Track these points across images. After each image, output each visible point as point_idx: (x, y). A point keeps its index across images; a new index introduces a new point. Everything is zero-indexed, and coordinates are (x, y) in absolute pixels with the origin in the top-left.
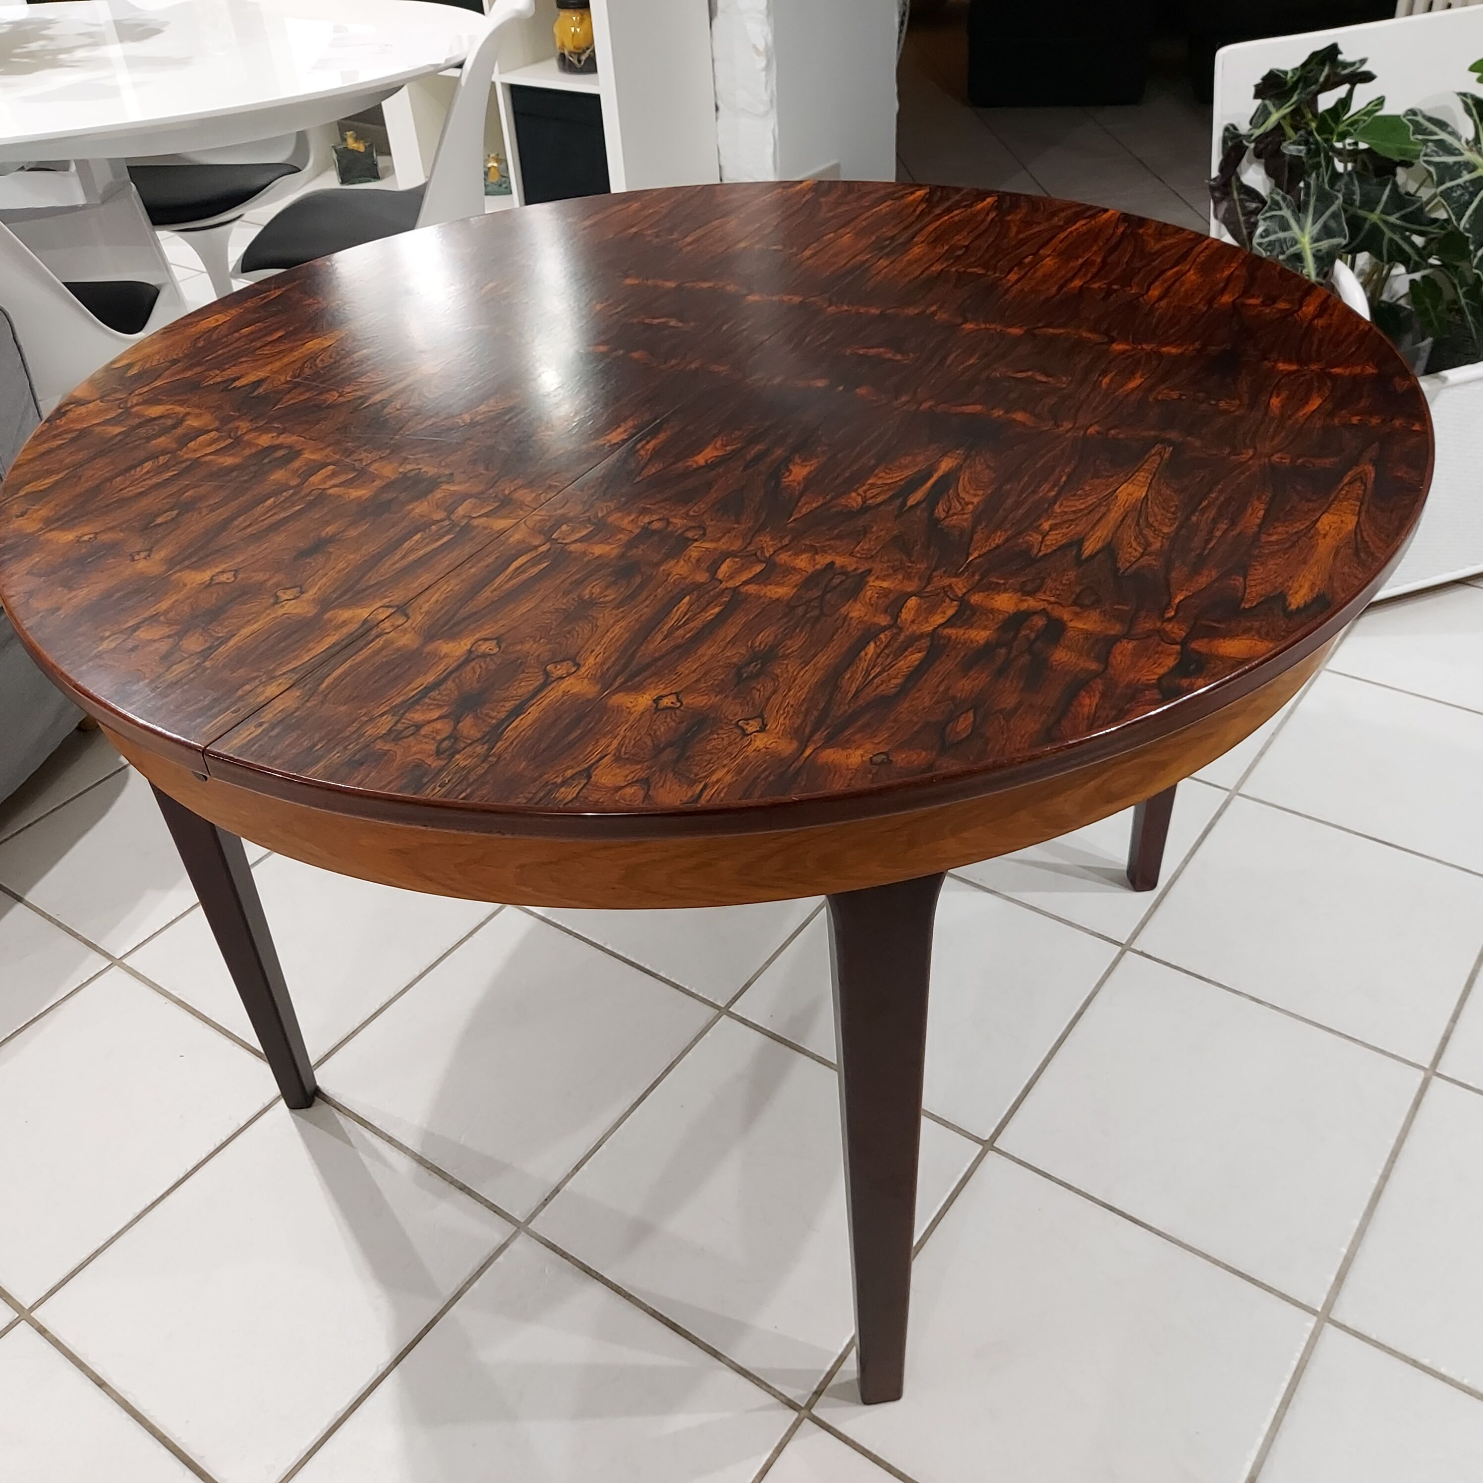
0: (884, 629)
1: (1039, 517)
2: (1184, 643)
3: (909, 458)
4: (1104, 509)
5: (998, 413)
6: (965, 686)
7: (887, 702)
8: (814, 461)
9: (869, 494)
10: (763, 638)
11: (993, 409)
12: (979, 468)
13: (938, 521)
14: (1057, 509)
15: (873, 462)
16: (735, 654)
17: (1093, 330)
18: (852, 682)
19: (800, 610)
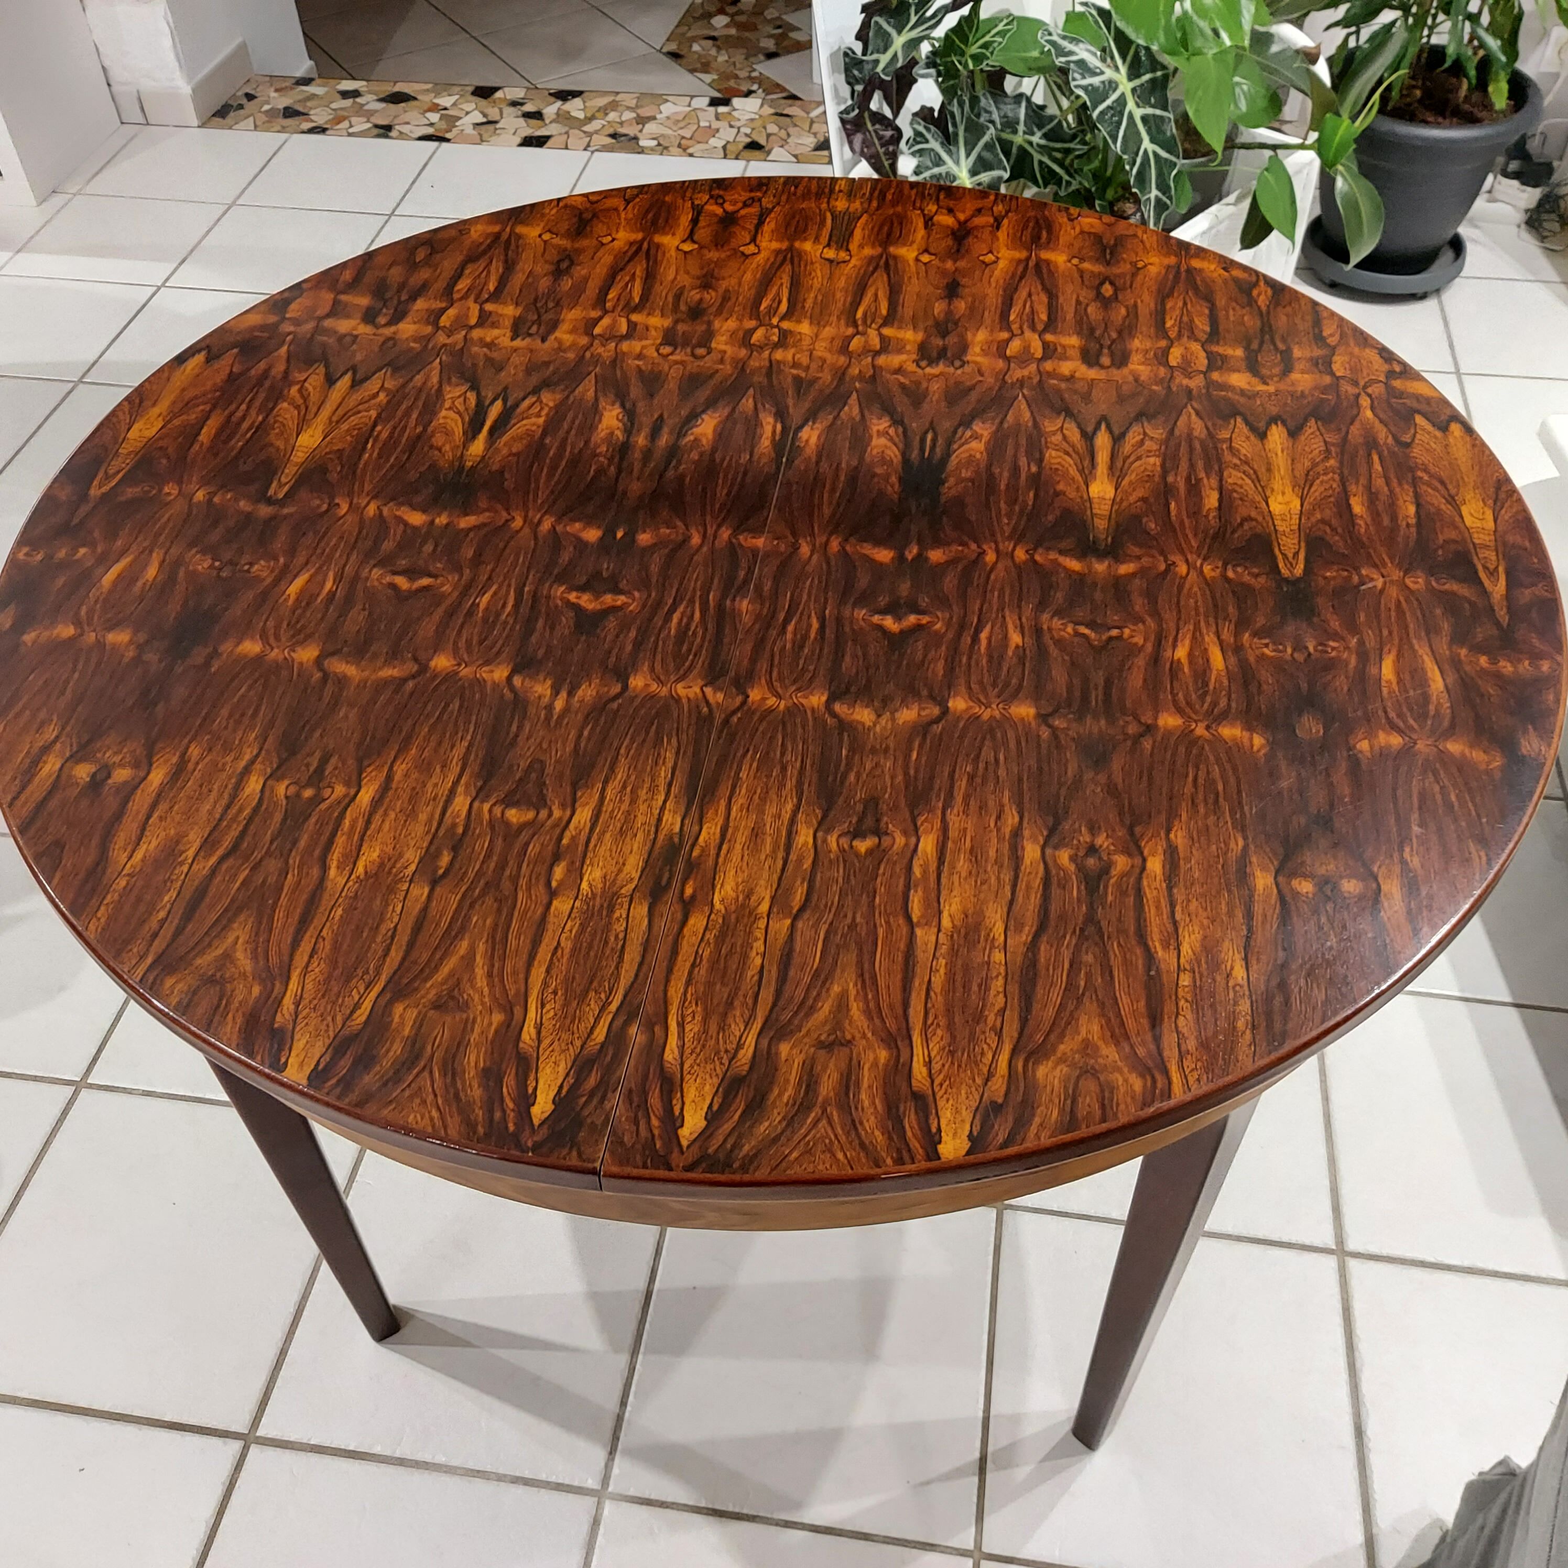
0: (487, 301)
1: (389, 402)
2: (284, 319)
3: (514, 450)
4: (335, 419)
5: (442, 520)
6: (425, 274)
7: (471, 258)
8: (602, 434)
9: (538, 405)
10: (566, 284)
11: (448, 525)
12: (447, 447)
13: (472, 388)
14: (373, 414)
15: (547, 441)
16: (579, 271)
17: (342, 681)
18: (497, 268)
19: (551, 305)
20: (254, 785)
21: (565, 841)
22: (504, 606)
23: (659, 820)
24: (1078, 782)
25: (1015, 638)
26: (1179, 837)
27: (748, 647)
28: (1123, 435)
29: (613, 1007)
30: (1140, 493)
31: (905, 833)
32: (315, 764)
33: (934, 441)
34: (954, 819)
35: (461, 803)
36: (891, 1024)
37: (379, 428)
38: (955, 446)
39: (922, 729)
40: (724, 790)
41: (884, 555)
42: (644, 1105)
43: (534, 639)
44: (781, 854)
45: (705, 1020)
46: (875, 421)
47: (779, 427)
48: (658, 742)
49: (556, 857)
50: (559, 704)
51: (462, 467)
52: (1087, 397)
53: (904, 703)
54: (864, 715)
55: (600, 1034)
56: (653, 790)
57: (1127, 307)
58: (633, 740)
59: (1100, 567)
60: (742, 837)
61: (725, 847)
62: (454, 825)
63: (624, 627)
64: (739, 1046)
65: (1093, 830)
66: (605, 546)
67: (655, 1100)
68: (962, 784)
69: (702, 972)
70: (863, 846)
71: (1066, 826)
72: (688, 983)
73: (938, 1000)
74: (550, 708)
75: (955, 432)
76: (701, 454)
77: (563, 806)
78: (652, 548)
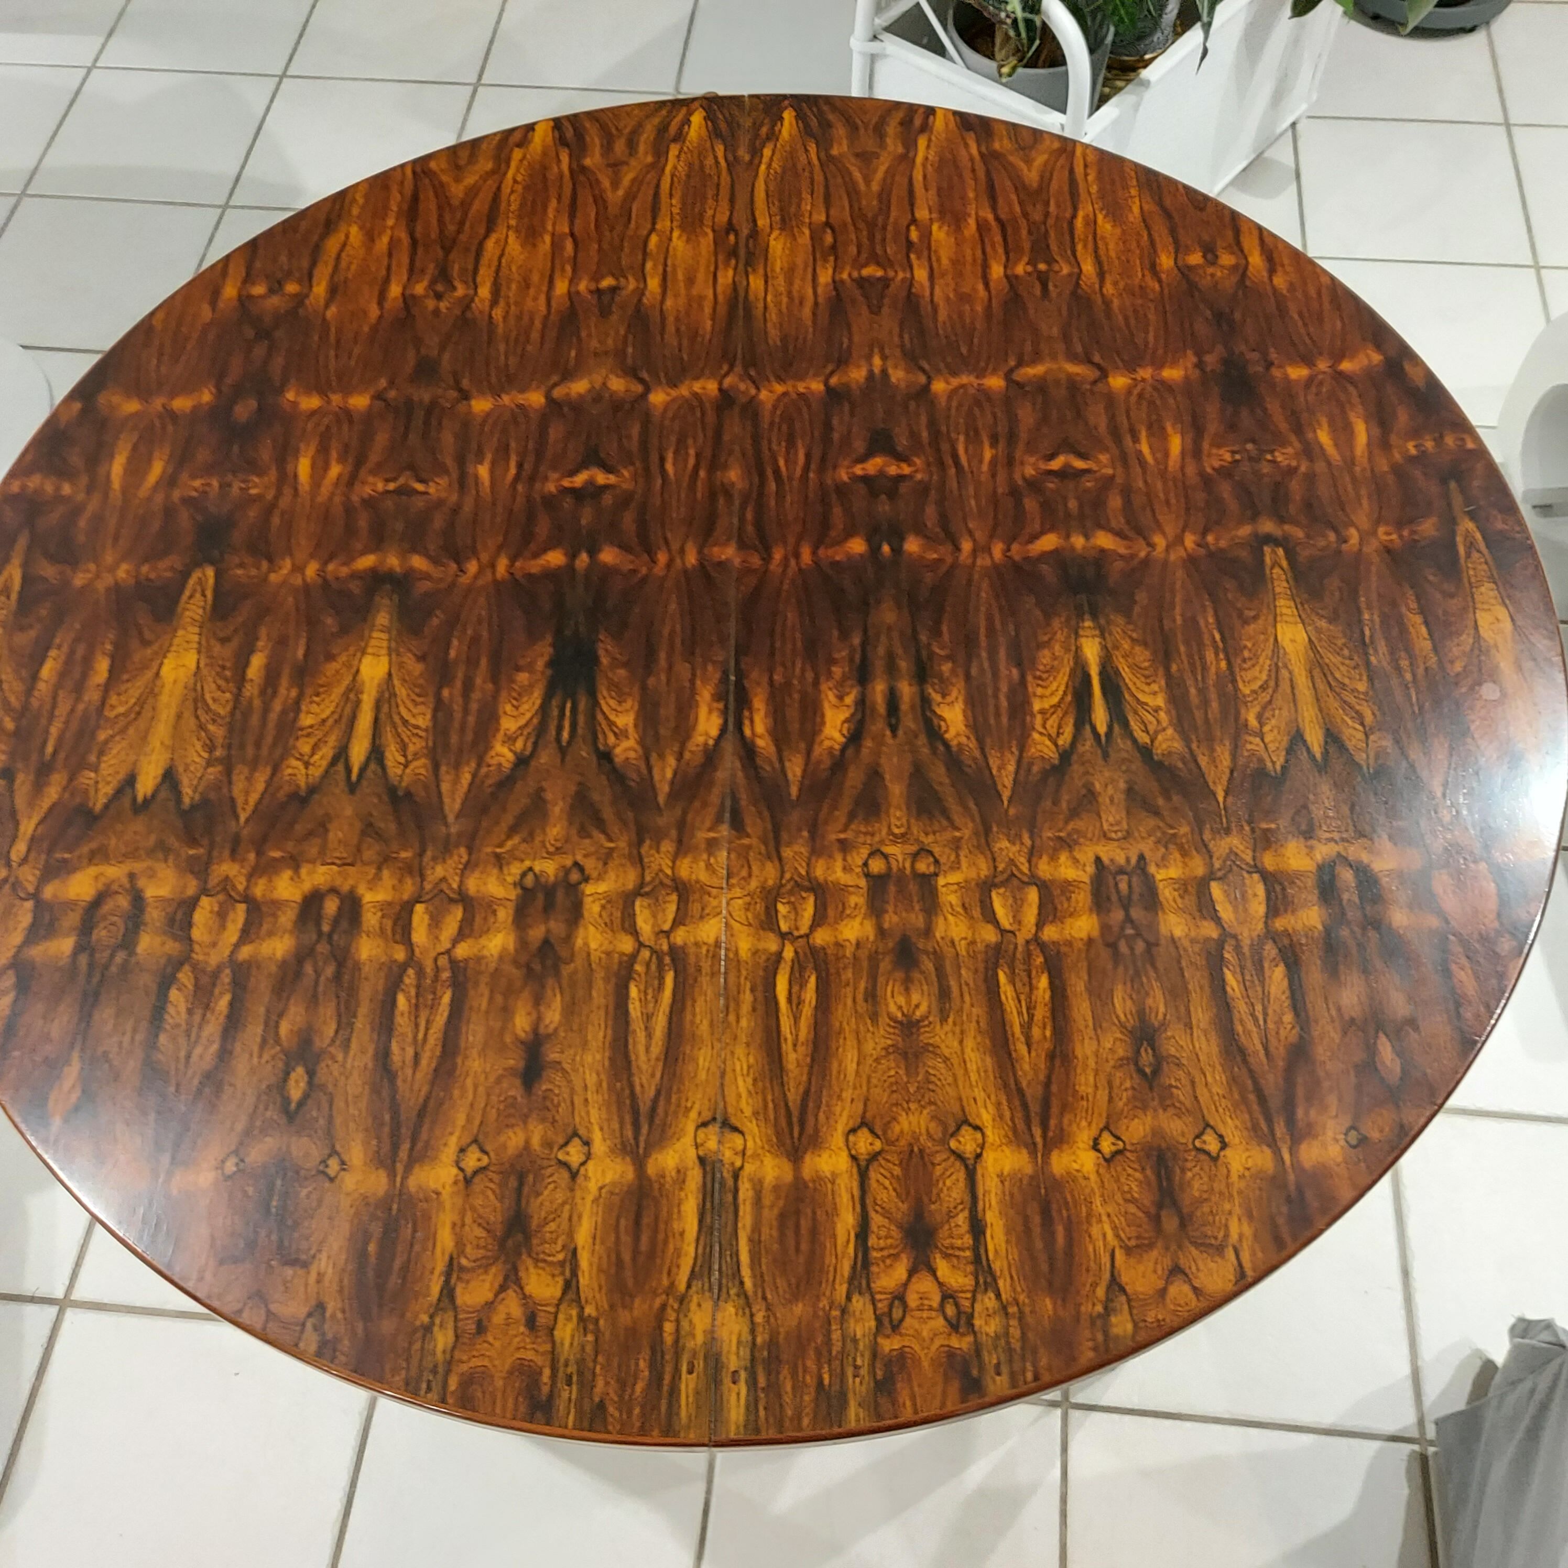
0: (1221, 944)
1: (1238, 711)
3: (1047, 653)
5: (1079, 541)
7: (1301, 1054)
8: (955, 692)
9: (1050, 730)
10: (1122, 1006)
11: (1069, 536)
12: (1126, 646)
13: (1148, 749)
14: (1243, 689)
15: (1014, 672)
16: (1116, 1043)
17: (1072, 357)
19: (1123, 947)
20: (1088, 267)
23: (766, 282)
24: (442, 348)
25: (483, 471)
26: (374, 312)
27: (726, 437)
28: (334, 762)
29: (763, 167)
30: (333, 666)
31: (578, 293)
32: (1051, 287)
33: (560, 729)
34: (543, 308)
35: (921, 274)
36: (582, 178)
37: (1223, 664)
38: (535, 721)
39: (567, 375)
40: (722, 310)
41: (608, 556)
42: (729, 124)
43: (924, 419)
44: (669, 269)
45: (702, 167)
46: (632, 755)
47: (747, 732)
48: (784, 338)
49: (834, 247)
50: (877, 361)
51: (1094, 617)
52: (369, 829)
53: (581, 396)
54: (617, 384)
55: (767, 152)
56: (778, 304)
58: (805, 339)
59: (393, 562)
60: (701, 276)
61: (712, 269)
62: (919, 258)
63: (846, 440)
64: (678, 157)
65: (436, 312)
66: (897, 536)
67: (723, 126)
68: (535, 335)
69: (710, 193)
71: (457, 312)
72: (718, 185)
73: (553, 192)
74: (884, 358)
75: (535, 744)
76: (829, 675)
77: (842, 281)
78: (849, 534)
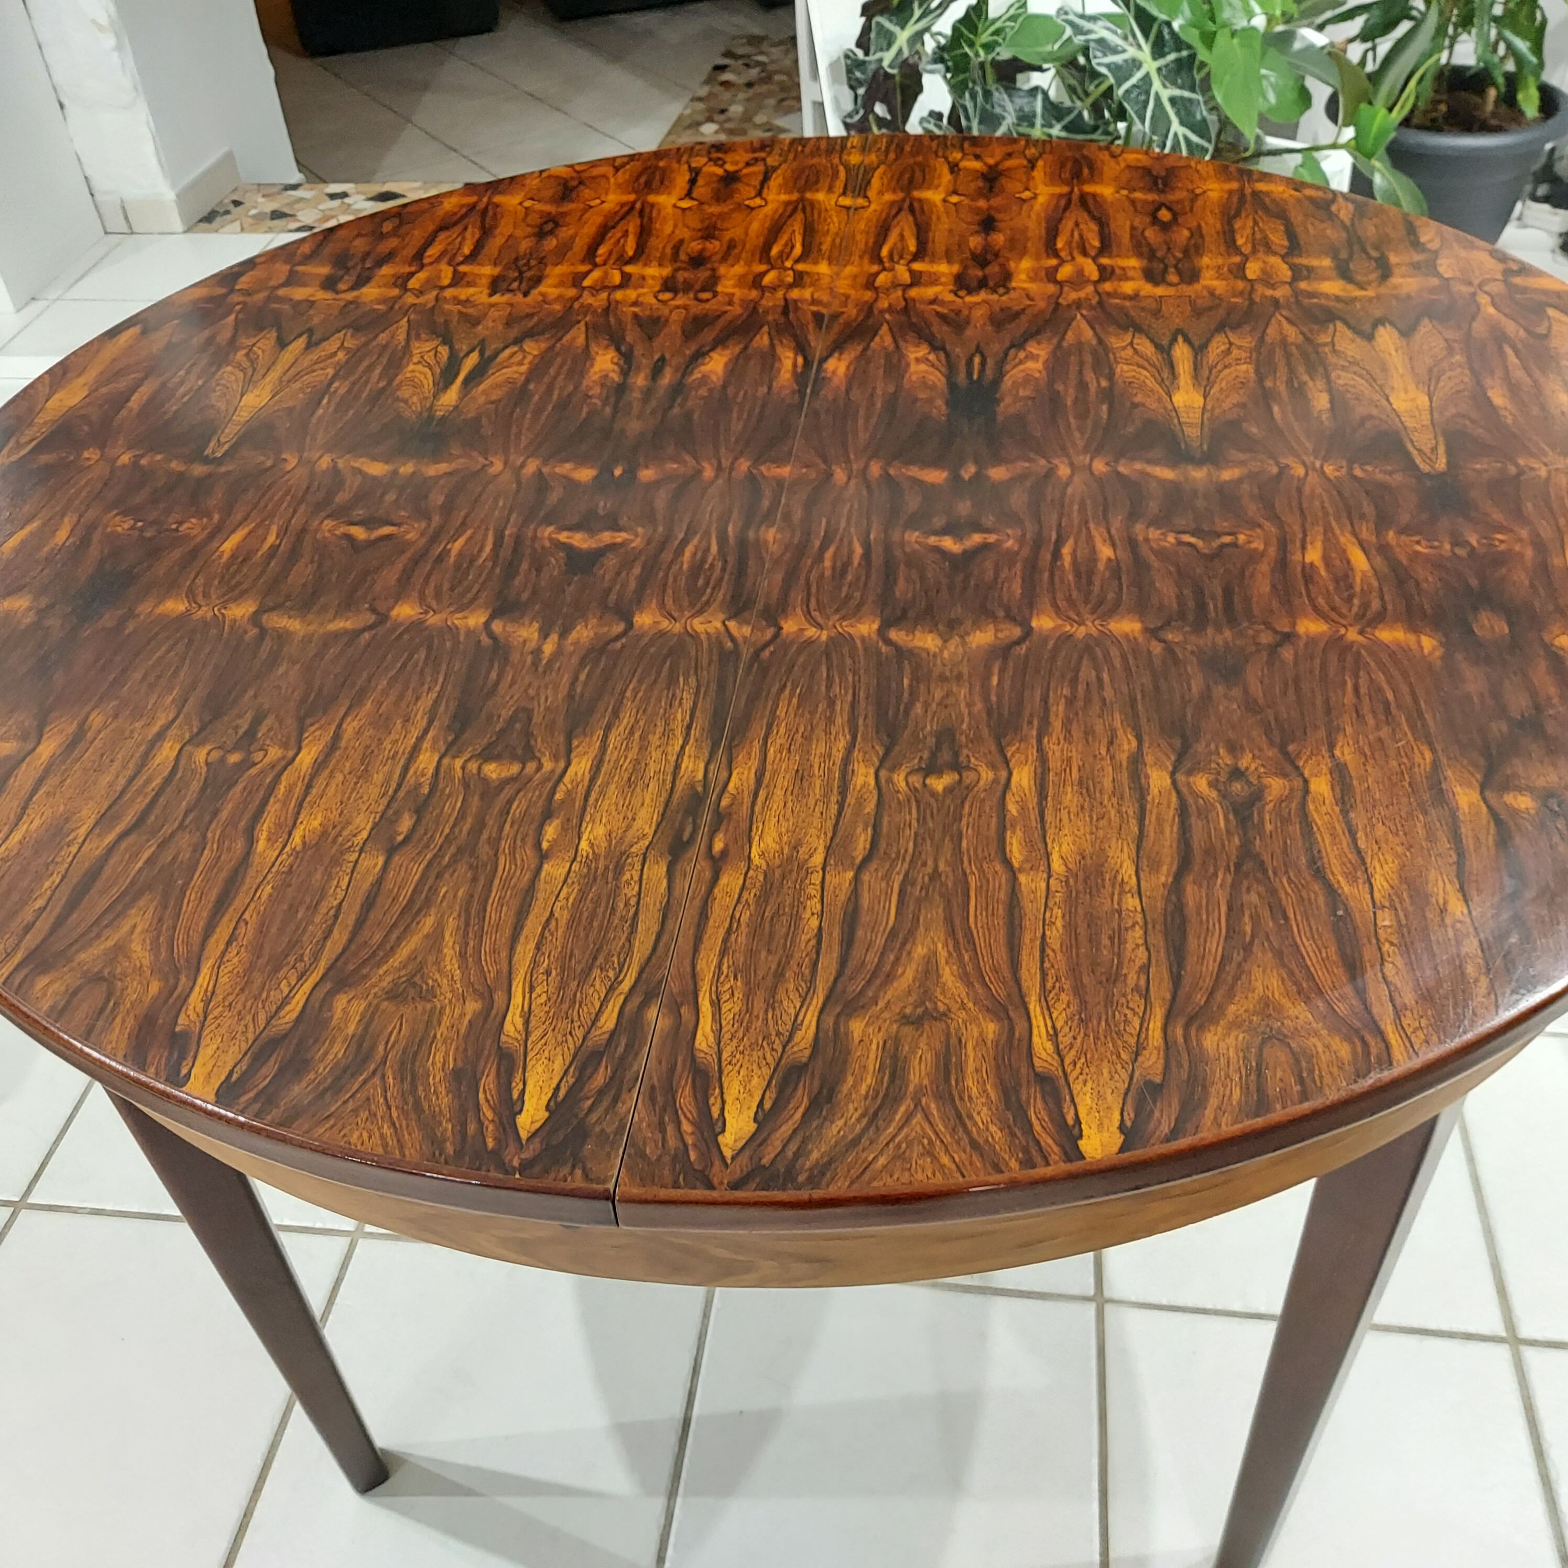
0: (462, 263)
1: (347, 362)
2: (232, 291)
3: (494, 398)
4: (285, 378)
5: (407, 469)
6: (393, 242)
7: (444, 227)
8: (595, 378)
9: (519, 356)
10: (551, 243)
11: (414, 473)
12: (415, 399)
13: (444, 343)
14: (330, 371)
15: (532, 386)
16: (564, 233)
17: (282, 637)
18: (473, 233)
19: (533, 263)
20: (167, 752)
21: (558, 796)
22: (481, 550)
23: (677, 767)
24: (1206, 697)
25: (1106, 552)
26: (1346, 753)
27: (779, 577)
28: (1204, 346)
29: (626, 986)
30: (1235, 398)
31: (993, 766)
32: (245, 727)
33: (983, 364)
34: (1055, 749)
35: (427, 761)
36: (999, 991)
37: (336, 384)
38: (1008, 367)
39: (1003, 651)
40: (757, 730)
41: (936, 476)
42: (671, 1106)
43: (518, 581)
44: (834, 798)
45: (748, 996)
46: (912, 349)
47: (800, 360)
48: (672, 681)
49: (548, 815)
50: (549, 648)
51: (431, 417)
52: (1157, 313)
53: (977, 625)
54: (927, 641)
55: (609, 1021)
56: (667, 734)
57: (1189, 229)
58: (640, 681)
59: (1199, 474)
60: (783, 782)
61: (762, 794)
62: (418, 786)
63: (627, 564)
64: (796, 1026)
65: (1234, 748)
66: (602, 483)
67: (685, 1099)
68: (1059, 709)
69: (741, 939)
70: (939, 784)
71: (1200, 747)
72: (723, 953)
73: (1058, 960)
74: (537, 652)
75: (1006, 355)
76: (711, 391)
77: (555, 757)
78: (656, 484)
